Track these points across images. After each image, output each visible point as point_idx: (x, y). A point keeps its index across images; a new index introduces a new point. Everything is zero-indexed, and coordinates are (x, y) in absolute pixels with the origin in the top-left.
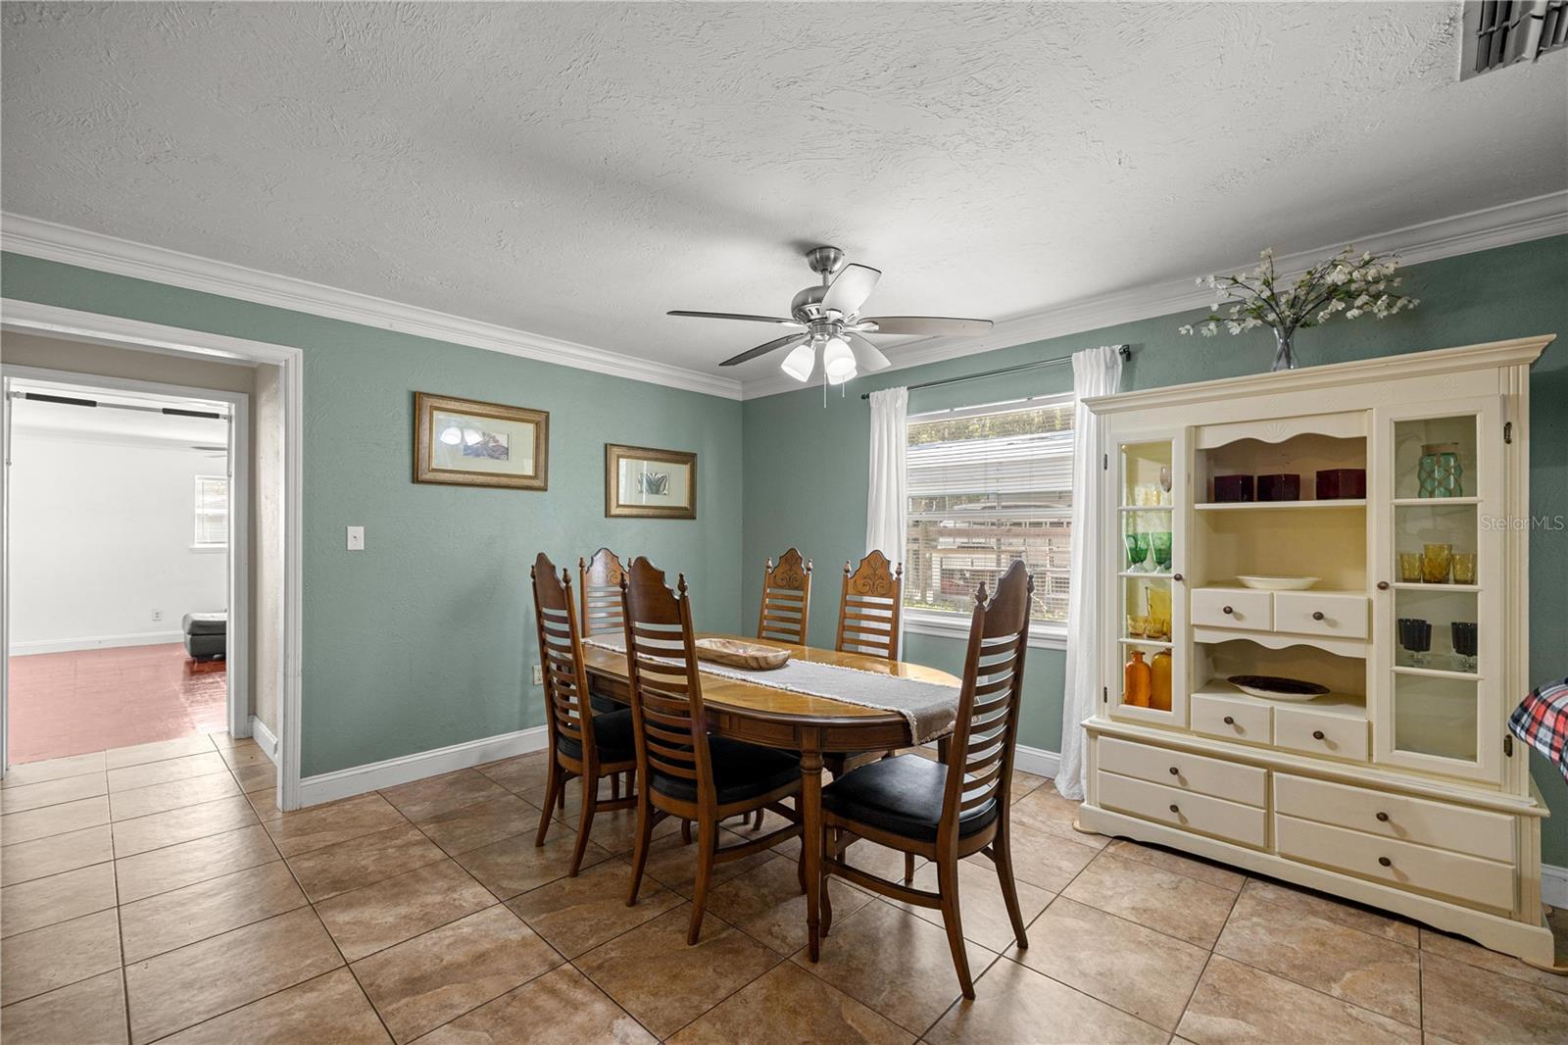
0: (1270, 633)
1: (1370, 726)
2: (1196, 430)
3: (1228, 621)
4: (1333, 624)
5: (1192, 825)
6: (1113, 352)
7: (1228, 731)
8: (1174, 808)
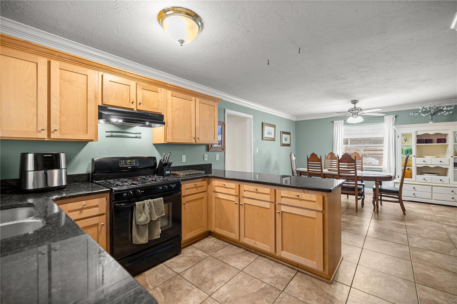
0: (432, 165)
1: (450, 178)
2: (417, 132)
3: (424, 163)
4: (443, 163)
5: (417, 196)
6: (394, 116)
7: (424, 181)
8: (414, 194)
